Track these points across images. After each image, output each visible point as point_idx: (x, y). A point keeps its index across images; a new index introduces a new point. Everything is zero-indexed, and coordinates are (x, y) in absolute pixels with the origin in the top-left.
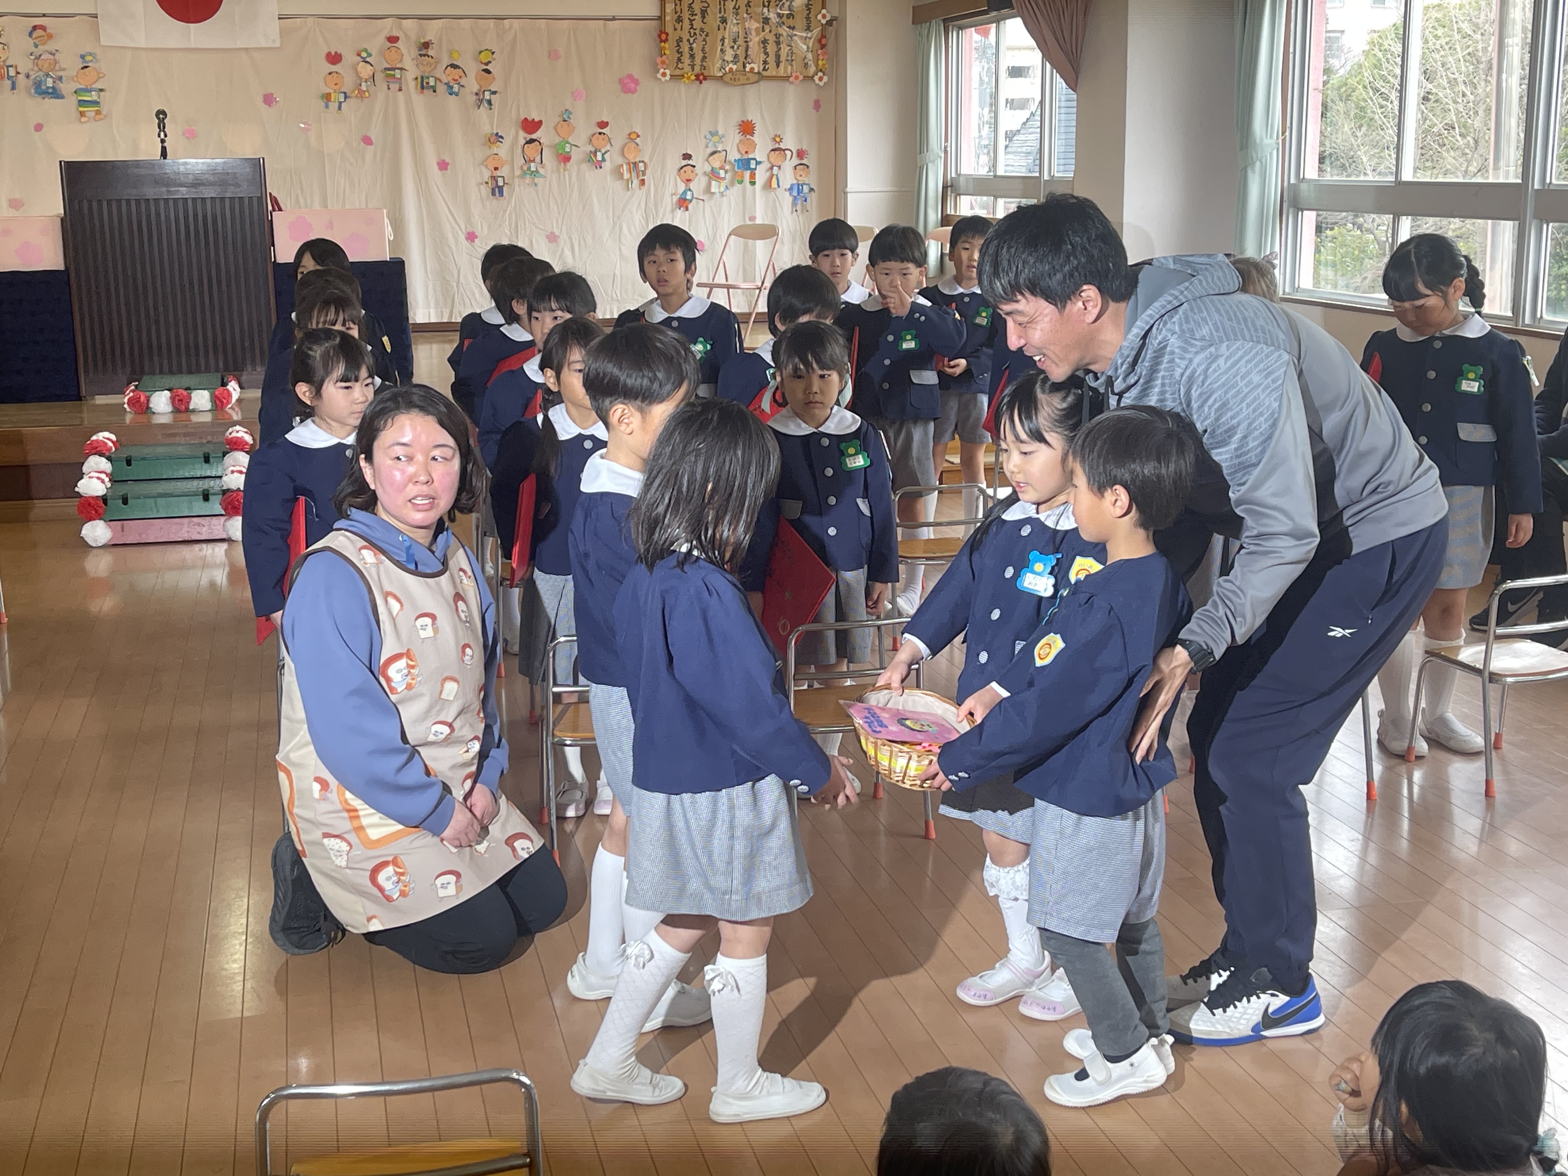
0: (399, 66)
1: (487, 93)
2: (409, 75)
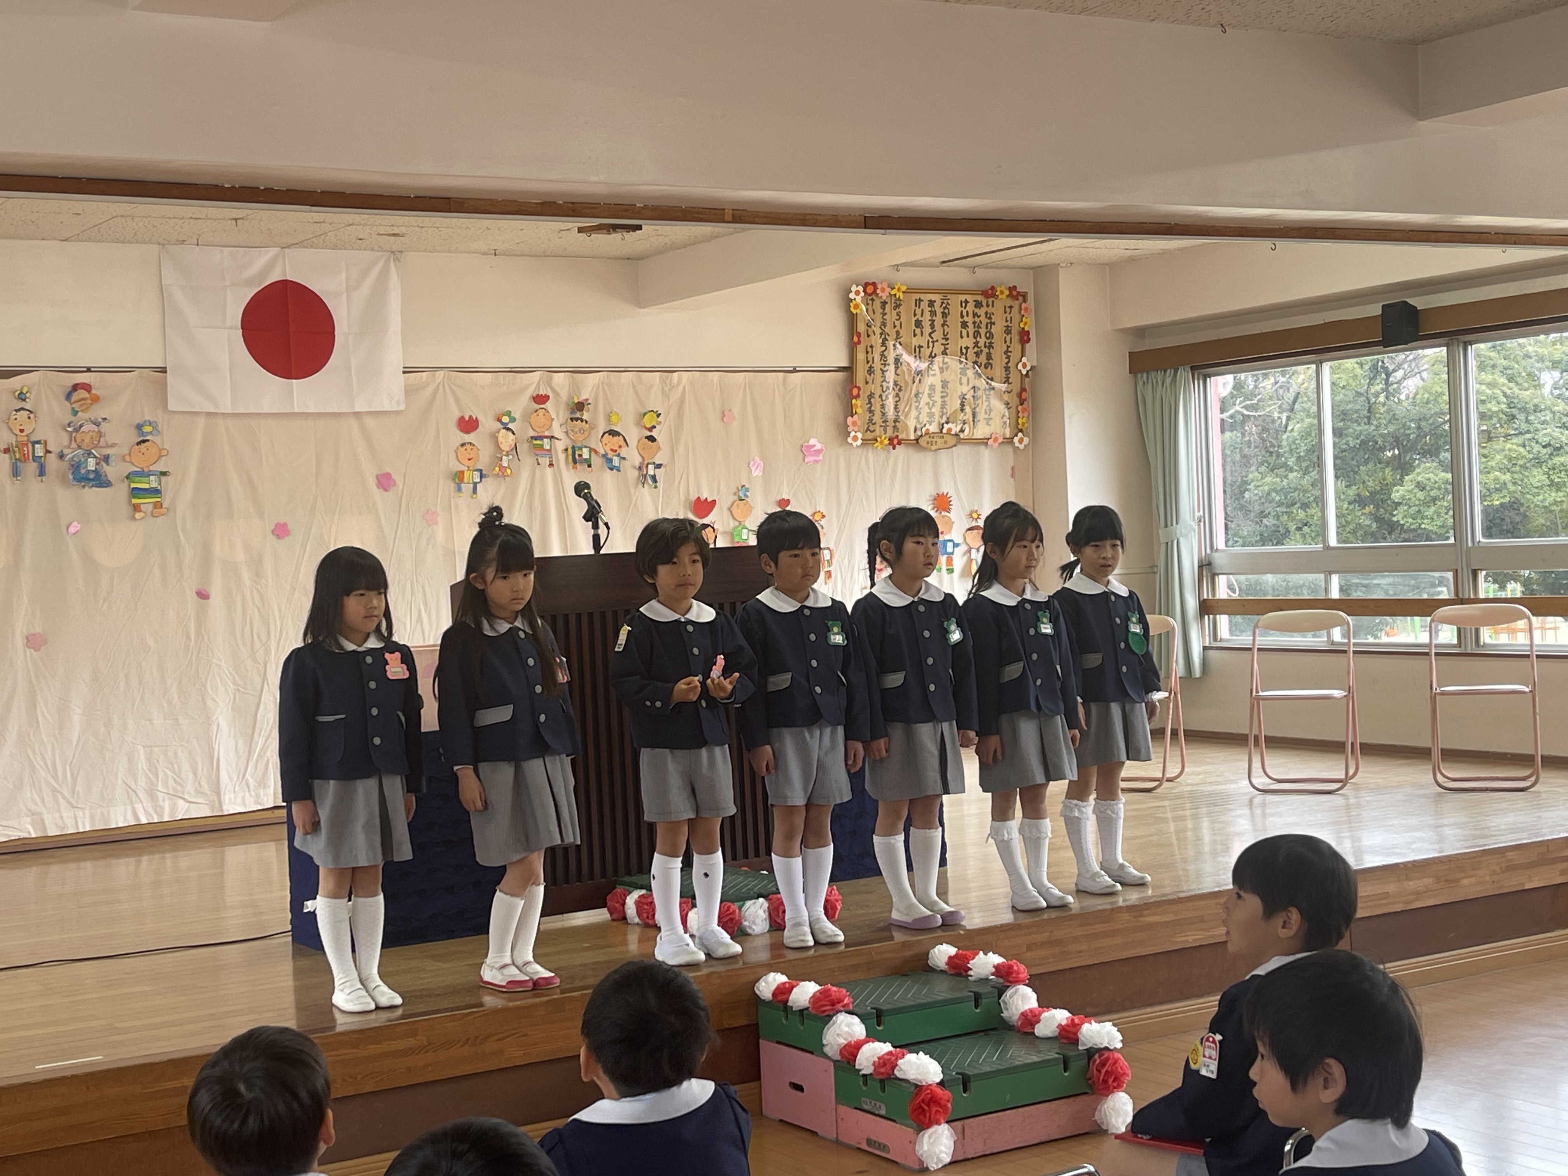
0: (547, 434)
1: (651, 467)
2: (560, 446)
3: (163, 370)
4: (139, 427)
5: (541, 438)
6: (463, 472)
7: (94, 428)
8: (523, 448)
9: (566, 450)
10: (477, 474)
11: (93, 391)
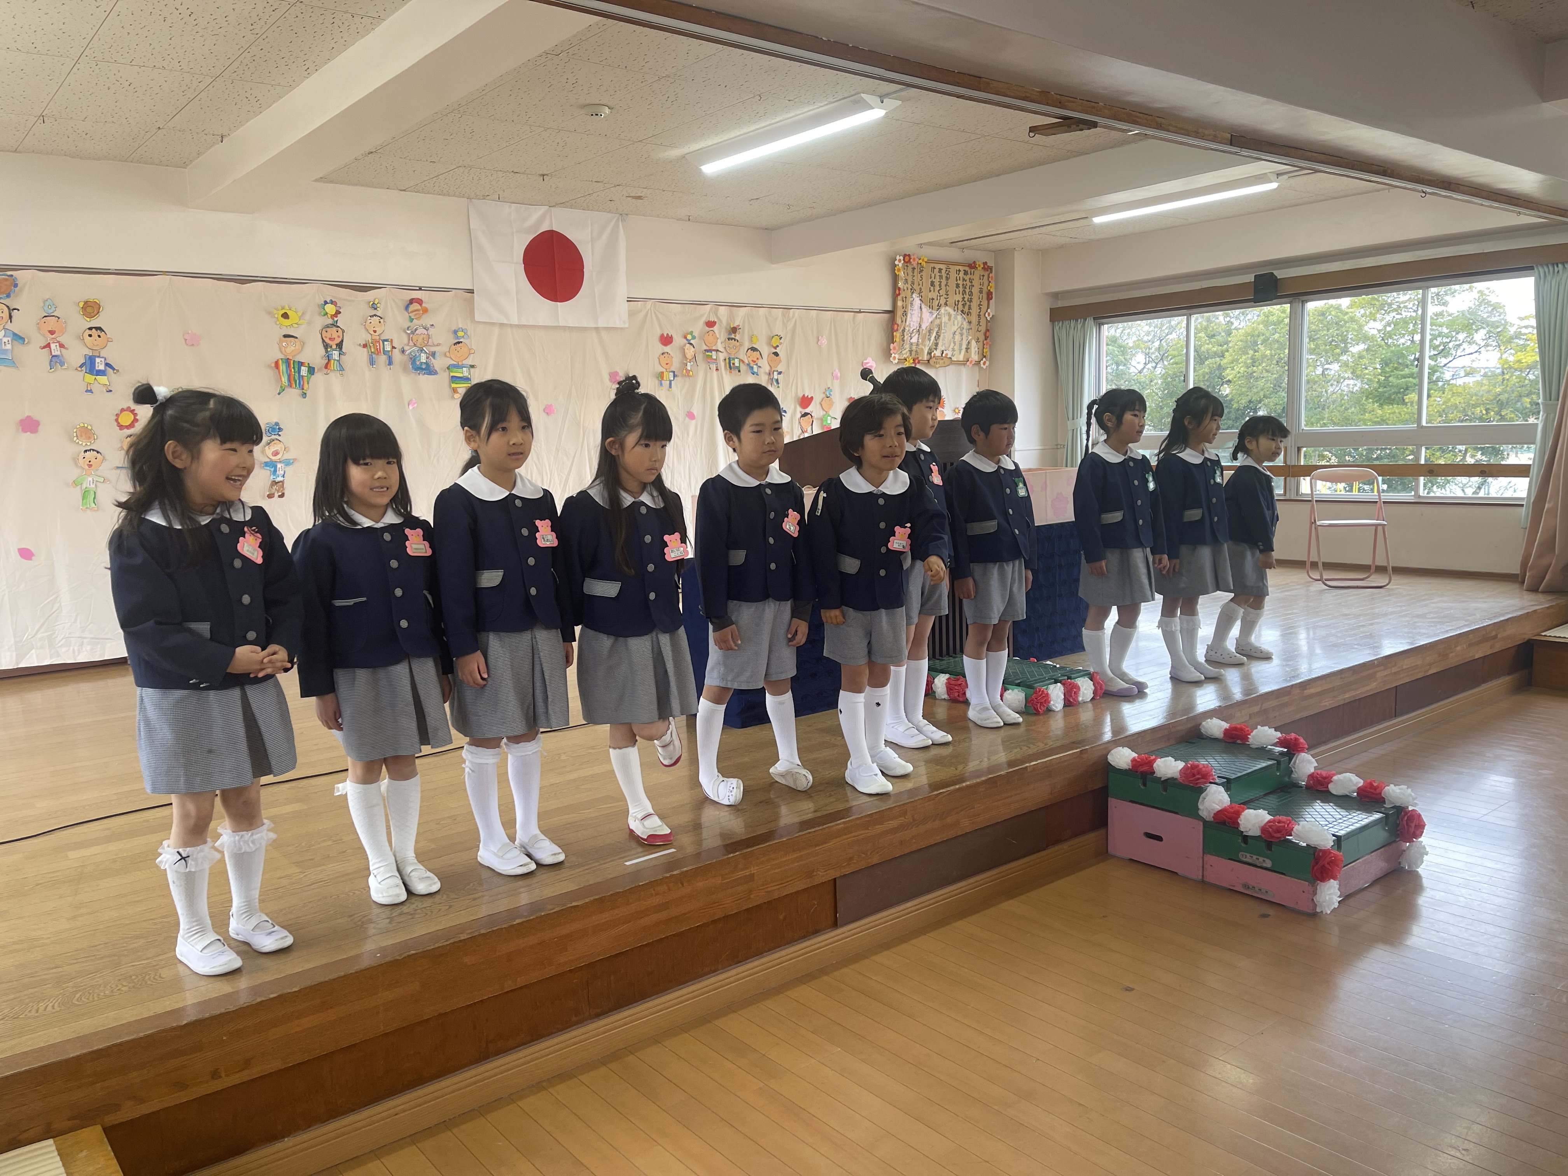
1: (775, 373)
2: (722, 356)
3: (471, 291)
4: (455, 332)
5: (710, 351)
6: (663, 373)
7: (425, 331)
8: (699, 357)
9: (725, 360)
10: (672, 374)
11: (424, 305)
